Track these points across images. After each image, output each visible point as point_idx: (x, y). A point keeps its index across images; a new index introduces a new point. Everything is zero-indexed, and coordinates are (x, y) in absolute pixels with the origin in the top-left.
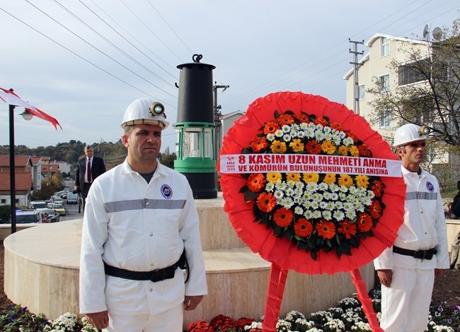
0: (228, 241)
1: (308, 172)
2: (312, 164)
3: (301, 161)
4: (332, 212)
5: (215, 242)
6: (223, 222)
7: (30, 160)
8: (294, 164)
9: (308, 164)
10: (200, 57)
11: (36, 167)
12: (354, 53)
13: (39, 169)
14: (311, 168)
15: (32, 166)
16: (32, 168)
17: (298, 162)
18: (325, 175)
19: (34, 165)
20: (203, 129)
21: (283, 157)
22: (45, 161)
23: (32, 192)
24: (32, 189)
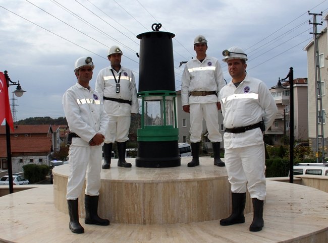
0: (186, 215)
5: (172, 216)
6: (180, 195)
7: (51, 128)
10: (159, 26)
11: (55, 134)
12: (314, 24)
13: (58, 135)
15: (52, 133)
16: (53, 135)
19: (54, 131)
20: (164, 97)
22: (63, 128)
23: (52, 153)
24: (52, 151)
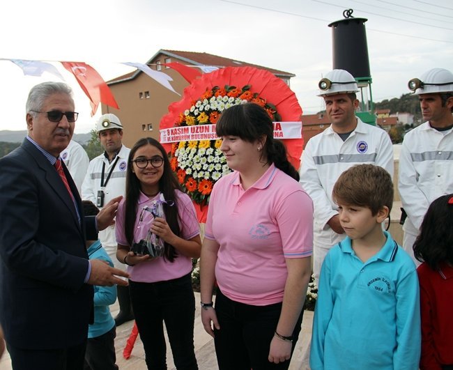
1: (204, 139)
2: (207, 133)
3: (199, 131)
4: (211, 173)
8: (195, 134)
9: (204, 133)
14: (206, 136)
17: (197, 132)
18: (215, 141)
21: (188, 129)
22: (385, 114)
